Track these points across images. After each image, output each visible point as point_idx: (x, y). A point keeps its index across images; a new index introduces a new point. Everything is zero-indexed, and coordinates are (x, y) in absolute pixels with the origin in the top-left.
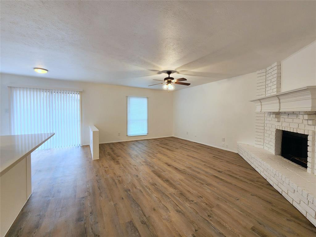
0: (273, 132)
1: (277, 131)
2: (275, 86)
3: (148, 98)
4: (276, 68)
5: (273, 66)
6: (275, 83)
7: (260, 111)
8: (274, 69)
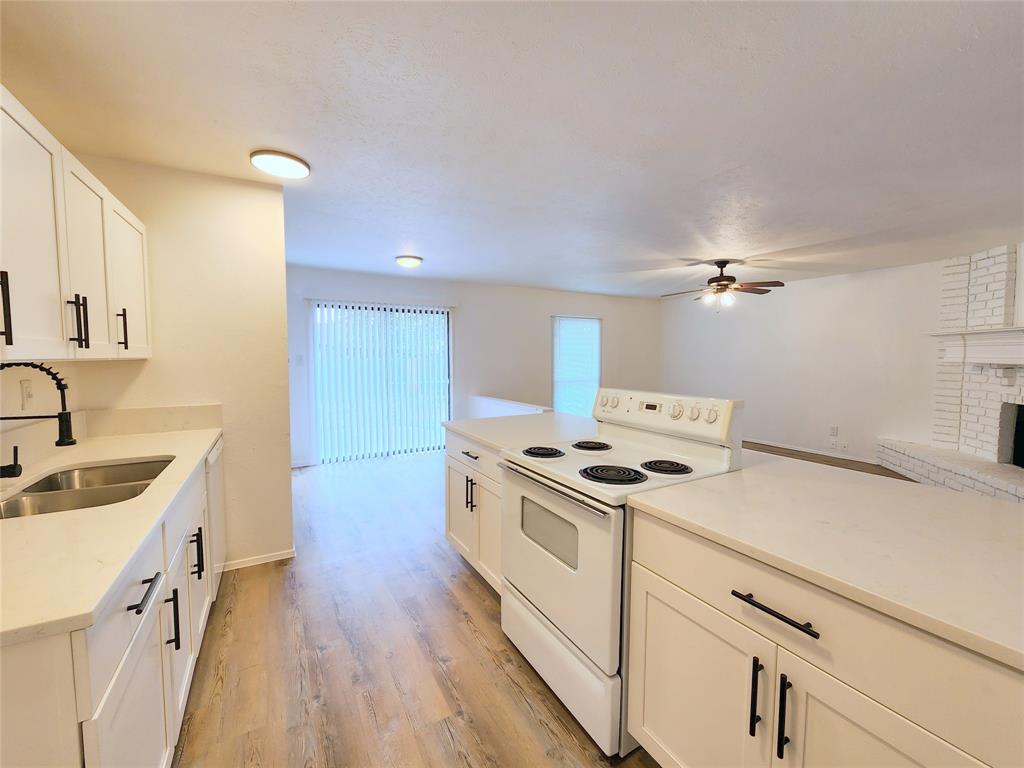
0: (993, 409)
1: (1006, 406)
2: (1002, 302)
3: (601, 320)
4: (1004, 258)
5: (992, 252)
6: (1002, 293)
7: (961, 360)
8: (998, 260)
